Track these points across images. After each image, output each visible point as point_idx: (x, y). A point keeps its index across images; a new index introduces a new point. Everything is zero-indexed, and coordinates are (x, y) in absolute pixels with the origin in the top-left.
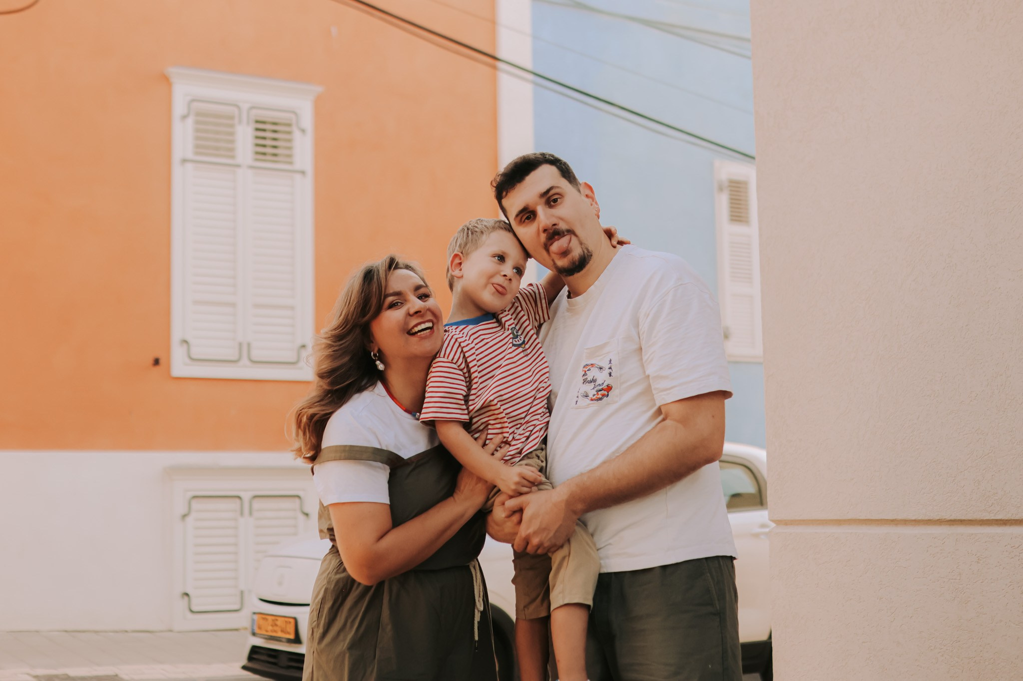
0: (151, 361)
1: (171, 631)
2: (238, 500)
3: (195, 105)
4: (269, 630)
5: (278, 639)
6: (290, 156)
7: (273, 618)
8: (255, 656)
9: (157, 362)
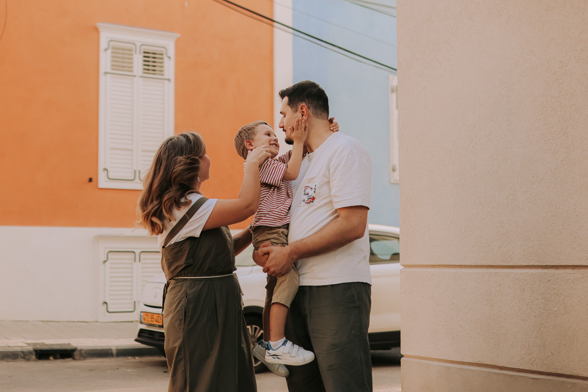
0: (88, 180)
1: (97, 322)
2: (133, 254)
3: (112, 43)
4: (149, 320)
5: (154, 325)
6: (162, 71)
7: (152, 314)
8: (142, 334)
9: (91, 180)
